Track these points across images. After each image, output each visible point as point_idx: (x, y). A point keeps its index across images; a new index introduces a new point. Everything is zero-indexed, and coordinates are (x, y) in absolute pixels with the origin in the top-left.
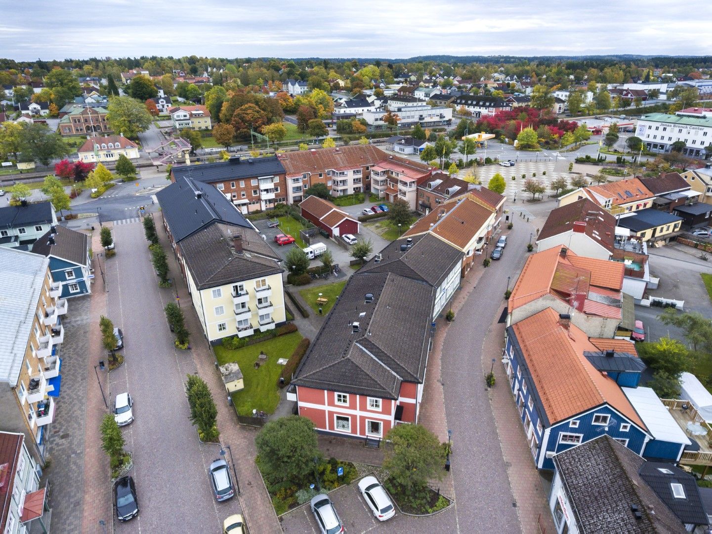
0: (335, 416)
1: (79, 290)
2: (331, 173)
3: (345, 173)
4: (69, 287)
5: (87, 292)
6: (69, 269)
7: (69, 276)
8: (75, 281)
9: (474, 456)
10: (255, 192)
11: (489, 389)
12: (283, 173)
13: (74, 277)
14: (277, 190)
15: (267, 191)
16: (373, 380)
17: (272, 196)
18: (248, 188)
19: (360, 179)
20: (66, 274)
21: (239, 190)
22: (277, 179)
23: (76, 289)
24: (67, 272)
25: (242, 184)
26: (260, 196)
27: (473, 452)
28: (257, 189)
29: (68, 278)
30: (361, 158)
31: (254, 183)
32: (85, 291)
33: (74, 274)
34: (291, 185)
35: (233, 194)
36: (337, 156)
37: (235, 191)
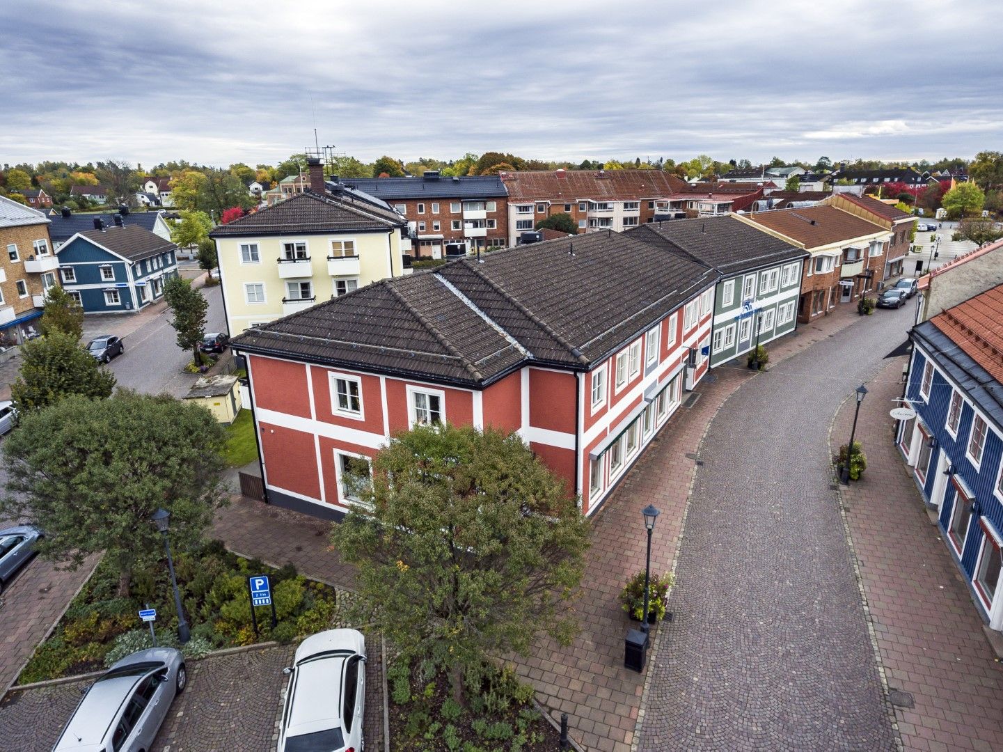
0: (337, 453)
1: (119, 303)
2: (586, 206)
3: (610, 206)
4: (106, 295)
5: (132, 307)
6: (106, 263)
7: (106, 277)
8: (114, 285)
9: (754, 642)
10: (456, 225)
11: (843, 488)
12: (503, 198)
13: (114, 279)
14: (491, 224)
15: (476, 223)
16: (429, 331)
17: (482, 232)
18: (444, 216)
19: (636, 218)
20: (102, 271)
21: (429, 218)
22: (493, 207)
23: (117, 301)
24: (104, 268)
25: (436, 209)
26: (463, 231)
27: (754, 630)
28: (459, 218)
29: (103, 279)
30: (641, 188)
31: (454, 209)
32: (128, 306)
33: (113, 274)
34: (515, 216)
35: (421, 224)
36: (600, 182)
37: (422, 218)
